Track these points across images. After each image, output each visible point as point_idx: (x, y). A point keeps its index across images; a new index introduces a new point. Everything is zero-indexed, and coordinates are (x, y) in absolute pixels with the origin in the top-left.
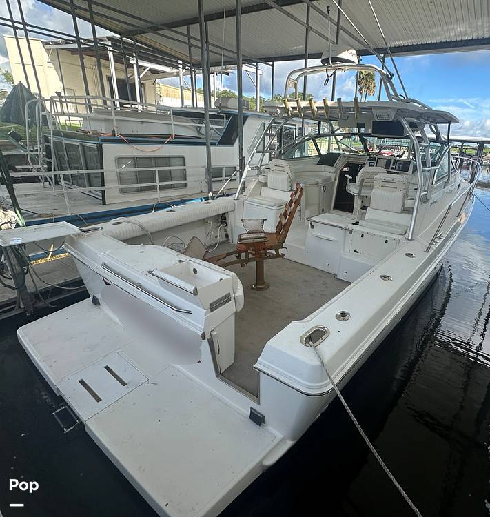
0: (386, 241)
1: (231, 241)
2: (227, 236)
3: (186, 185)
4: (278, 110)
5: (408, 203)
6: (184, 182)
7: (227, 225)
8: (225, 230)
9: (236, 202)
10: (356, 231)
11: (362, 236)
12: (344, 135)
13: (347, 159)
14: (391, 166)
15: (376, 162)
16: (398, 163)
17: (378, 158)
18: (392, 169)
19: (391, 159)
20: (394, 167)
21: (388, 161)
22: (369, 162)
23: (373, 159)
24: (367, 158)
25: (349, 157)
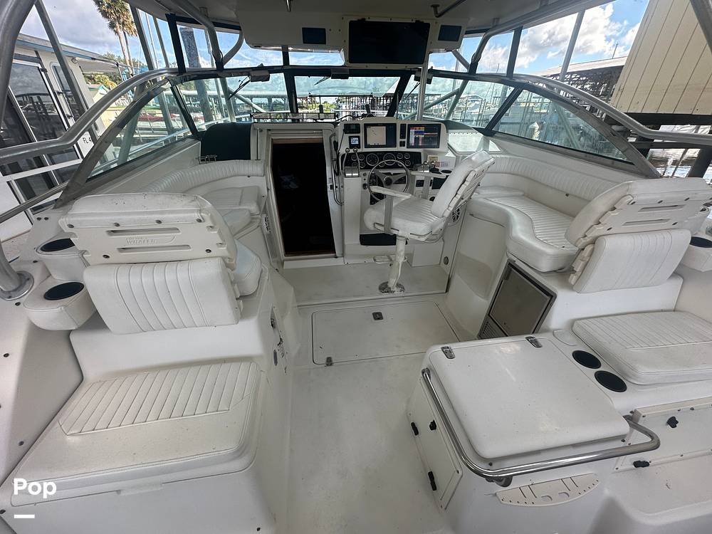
12: (253, 73)
13: (268, 136)
14: (399, 140)
15: (362, 135)
16: (412, 131)
17: (366, 126)
18: (401, 146)
19: (395, 124)
20: (404, 142)
21: (390, 129)
22: (347, 136)
23: (354, 127)
24: (340, 127)
25: (269, 130)
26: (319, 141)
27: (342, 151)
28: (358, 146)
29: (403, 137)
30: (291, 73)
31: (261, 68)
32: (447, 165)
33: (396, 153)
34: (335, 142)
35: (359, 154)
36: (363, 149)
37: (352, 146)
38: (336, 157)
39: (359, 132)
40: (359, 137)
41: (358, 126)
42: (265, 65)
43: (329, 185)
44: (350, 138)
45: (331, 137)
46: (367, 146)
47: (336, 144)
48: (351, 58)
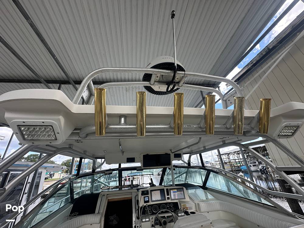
12: (106, 172)
13: (107, 197)
14: (167, 197)
15: (149, 195)
16: (171, 191)
17: (151, 191)
18: (168, 199)
19: (164, 189)
20: (169, 197)
21: (162, 191)
22: (143, 197)
23: (145, 192)
24: (140, 192)
25: (108, 195)
26: (131, 198)
27: (141, 205)
28: (148, 201)
29: (168, 195)
31: (110, 170)
32: (192, 209)
33: (166, 204)
34: (137, 200)
35: (149, 206)
36: (150, 203)
37: (145, 202)
38: (138, 208)
39: (148, 194)
40: (148, 197)
41: (147, 191)
42: (111, 168)
44: (144, 197)
45: (136, 196)
46: (152, 201)
47: (138, 201)
48: (144, 165)
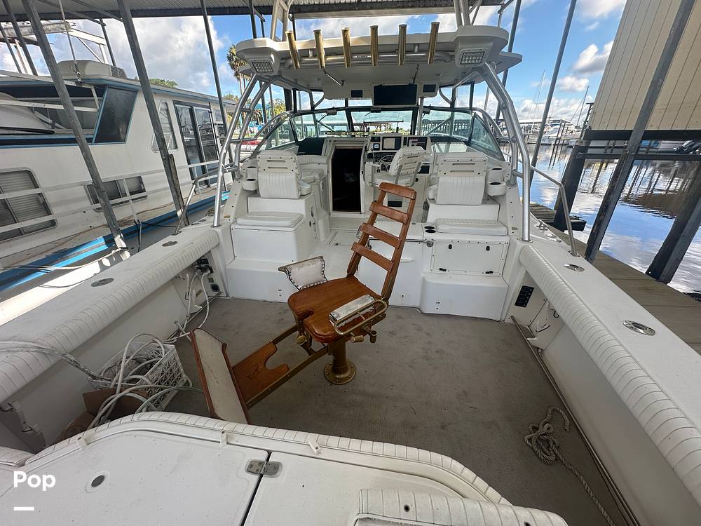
0: (488, 248)
1: (224, 294)
2: (215, 288)
3: (53, 223)
4: (272, 56)
5: (495, 190)
6: (48, 218)
7: (212, 272)
8: (211, 280)
9: (218, 230)
10: (440, 242)
11: (450, 247)
12: (328, 111)
13: (334, 144)
15: (381, 143)
16: (411, 141)
17: (384, 138)
19: (401, 137)
21: (398, 140)
22: (372, 143)
23: (377, 139)
24: (369, 139)
25: (335, 141)
27: (369, 152)
28: (378, 149)
29: (405, 144)
30: (349, 111)
31: (334, 108)
32: (428, 161)
35: (378, 153)
36: (381, 151)
37: (375, 149)
39: (379, 142)
40: (379, 144)
41: (379, 138)
43: (361, 171)
44: (374, 144)
46: (383, 149)
48: (375, 103)
